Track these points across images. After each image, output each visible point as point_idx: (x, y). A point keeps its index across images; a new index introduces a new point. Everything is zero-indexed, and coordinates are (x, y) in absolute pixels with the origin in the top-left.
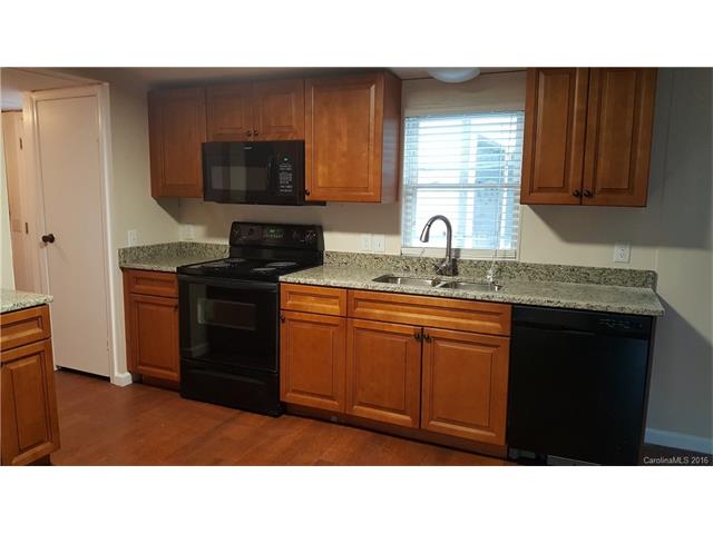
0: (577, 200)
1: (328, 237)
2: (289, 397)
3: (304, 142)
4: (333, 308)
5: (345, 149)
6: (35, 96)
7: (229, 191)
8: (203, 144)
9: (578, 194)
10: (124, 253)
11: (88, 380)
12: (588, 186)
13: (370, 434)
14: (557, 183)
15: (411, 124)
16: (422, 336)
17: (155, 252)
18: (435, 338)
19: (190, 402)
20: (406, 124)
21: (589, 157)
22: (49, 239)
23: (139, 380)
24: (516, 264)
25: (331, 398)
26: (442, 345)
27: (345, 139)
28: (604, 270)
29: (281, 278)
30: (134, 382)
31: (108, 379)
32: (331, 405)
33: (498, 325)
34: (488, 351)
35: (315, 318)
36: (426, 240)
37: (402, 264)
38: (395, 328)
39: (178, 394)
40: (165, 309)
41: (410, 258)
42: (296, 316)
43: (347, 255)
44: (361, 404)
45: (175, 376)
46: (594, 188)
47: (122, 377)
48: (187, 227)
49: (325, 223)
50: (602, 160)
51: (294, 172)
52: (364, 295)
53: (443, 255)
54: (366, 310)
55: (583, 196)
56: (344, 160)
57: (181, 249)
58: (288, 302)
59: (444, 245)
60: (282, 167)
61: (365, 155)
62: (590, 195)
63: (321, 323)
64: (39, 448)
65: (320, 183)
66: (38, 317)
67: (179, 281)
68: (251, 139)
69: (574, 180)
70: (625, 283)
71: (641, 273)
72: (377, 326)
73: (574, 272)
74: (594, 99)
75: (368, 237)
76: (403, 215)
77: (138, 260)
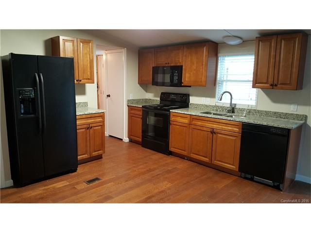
0: (272, 87)
1: (191, 98)
2: (172, 149)
3: (182, 66)
4: (186, 121)
5: (195, 68)
6: (106, 52)
7: (164, 82)
8: (153, 67)
9: (272, 85)
10: (129, 101)
11: (117, 139)
12: (275, 82)
13: (196, 164)
14: (265, 81)
15: (222, 59)
16: (213, 132)
17: (138, 101)
18: (217, 133)
19: (144, 148)
20: (219, 59)
21: (276, 72)
22: (109, 96)
23: (131, 141)
24: (255, 110)
25: (184, 151)
26: (219, 135)
27: (195, 65)
28: (287, 113)
29: (171, 111)
30: (130, 141)
31: (122, 140)
32: (185, 153)
33: (238, 130)
34: (234, 138)
35: (180, 124)
36: (221, 100)
37: (215, 108)
38: (205, 129)
39: (141, 146)
40: (138, 119)
41: (218, 107)
42: (175, 123)
43: (197, 105)
44: (193, 153)
45: (140, 140)
46: (278, 83)
47: (126, 139)
48: (148, 93)
49: (190, 93)
50: (280, 73)
51: (178, 76)
52: (195, 117)
53: (229, 106)
54: (196, 122)
55: (273, 86)
56: (195, 72)
57: (146, 100)
58: (172, 119)
59: (229, 102)
60: (175, 75)
61: (201, 70)
62: (276, 85)
63: (182, 126)
64: (99, 152)
65: (187, 80)
66: (102, 116)
67: (143, 110)
68: (167, 65)
69: (271, 80)
70: (294, 119)
71: (301, 115)
72: (199, 128)
73: (276, 114)
74: (278, 51)
75: (204, 98)
76: (217, 91)
77: (132, 103)
